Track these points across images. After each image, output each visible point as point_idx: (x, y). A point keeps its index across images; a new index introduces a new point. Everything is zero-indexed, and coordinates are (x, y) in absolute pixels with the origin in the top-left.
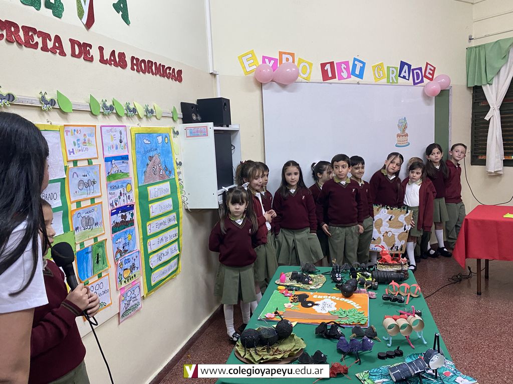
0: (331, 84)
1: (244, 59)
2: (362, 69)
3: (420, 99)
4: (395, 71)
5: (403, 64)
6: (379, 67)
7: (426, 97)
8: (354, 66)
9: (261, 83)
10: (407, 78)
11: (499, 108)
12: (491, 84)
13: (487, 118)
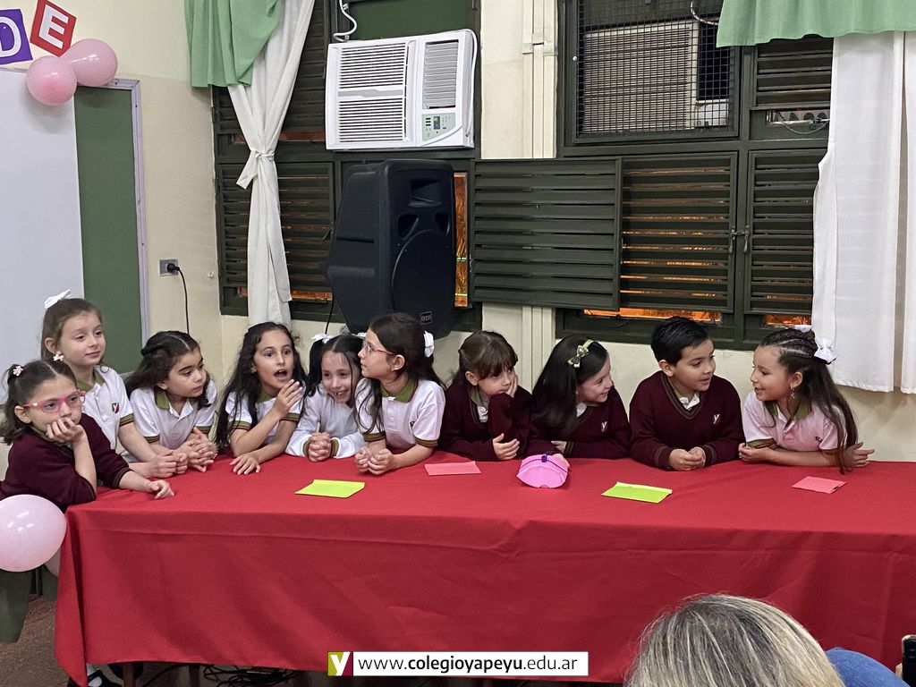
11: (271, 154)
12: (247, 86)
13: (243, 182)
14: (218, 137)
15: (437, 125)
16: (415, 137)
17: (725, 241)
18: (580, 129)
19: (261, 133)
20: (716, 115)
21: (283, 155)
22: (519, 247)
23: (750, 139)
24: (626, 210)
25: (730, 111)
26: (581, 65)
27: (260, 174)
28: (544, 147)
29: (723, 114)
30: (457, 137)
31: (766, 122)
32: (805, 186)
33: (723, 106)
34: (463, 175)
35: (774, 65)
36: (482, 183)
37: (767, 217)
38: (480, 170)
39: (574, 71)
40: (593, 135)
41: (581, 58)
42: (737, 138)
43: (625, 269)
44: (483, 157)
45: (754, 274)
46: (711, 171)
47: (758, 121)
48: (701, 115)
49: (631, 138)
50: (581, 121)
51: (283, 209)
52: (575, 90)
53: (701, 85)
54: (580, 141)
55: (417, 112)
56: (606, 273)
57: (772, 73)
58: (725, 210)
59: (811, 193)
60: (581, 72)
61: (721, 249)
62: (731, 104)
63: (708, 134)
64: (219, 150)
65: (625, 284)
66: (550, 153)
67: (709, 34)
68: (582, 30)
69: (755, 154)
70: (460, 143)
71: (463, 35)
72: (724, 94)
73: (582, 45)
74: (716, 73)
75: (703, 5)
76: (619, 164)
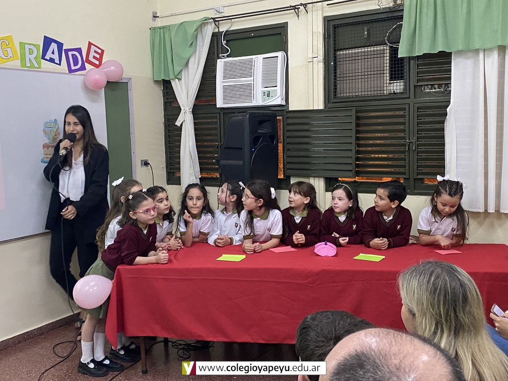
4: (35, 50)
5: (48, 41)
6: (4, 42)
10: (57, 61)
11: (191, 110)
12: (180, 79)
13: (178, 123)
14: (165, 103)
15: (268, 95)
16: (258, 101)
17: (404, 145)
18: (335, 95)
19: (186, 101)
20: (398, 88)
21: (196, 111)
22: (308, 150)
23: (415, 98)
24: (358, 132)
25: (405, 86)
26: (335, 67)
27: (186, 120)
28: (319, 105)
29: (402, 87)
30: (278, 100)
31: (422, 90)
33: (402, 84)
34: (280, 118)
35: (424, 65)
36: (290, 121)
37: (423, 134)
38: (289, 115)
39: (332, 69)
40: (341, 98)
41: (335, 63)
42: (409, 98)
43: (358, 159)
44: (290, 109)
45: (418, 160)
46: (397, 113)
47: (418, 90)
48: (392, 88)
49: (359, 99)
50: (335, 92)
51: (196, 135)
52: (333, 78)
53: (391, 75)
54: (335, 101)
55: (259, 89)
56: (350, 161)
57: (424, 68)
58: (404, 131)
59: (443, 122)
60: (335, 70)
61: (402, 149)
62: (405, 83)
63: (395, 96)
64: (166, 109)
65: (357, 166)
66: (321, 107)
67: (394, 51)
68: (335, 51)
69: (417, 105)
70: (280, 103)
71: (280, 54)
72: (402, 78)
73: (335, 57)
74: (398, 68)
75: (391, 38)
76: (354, 111)
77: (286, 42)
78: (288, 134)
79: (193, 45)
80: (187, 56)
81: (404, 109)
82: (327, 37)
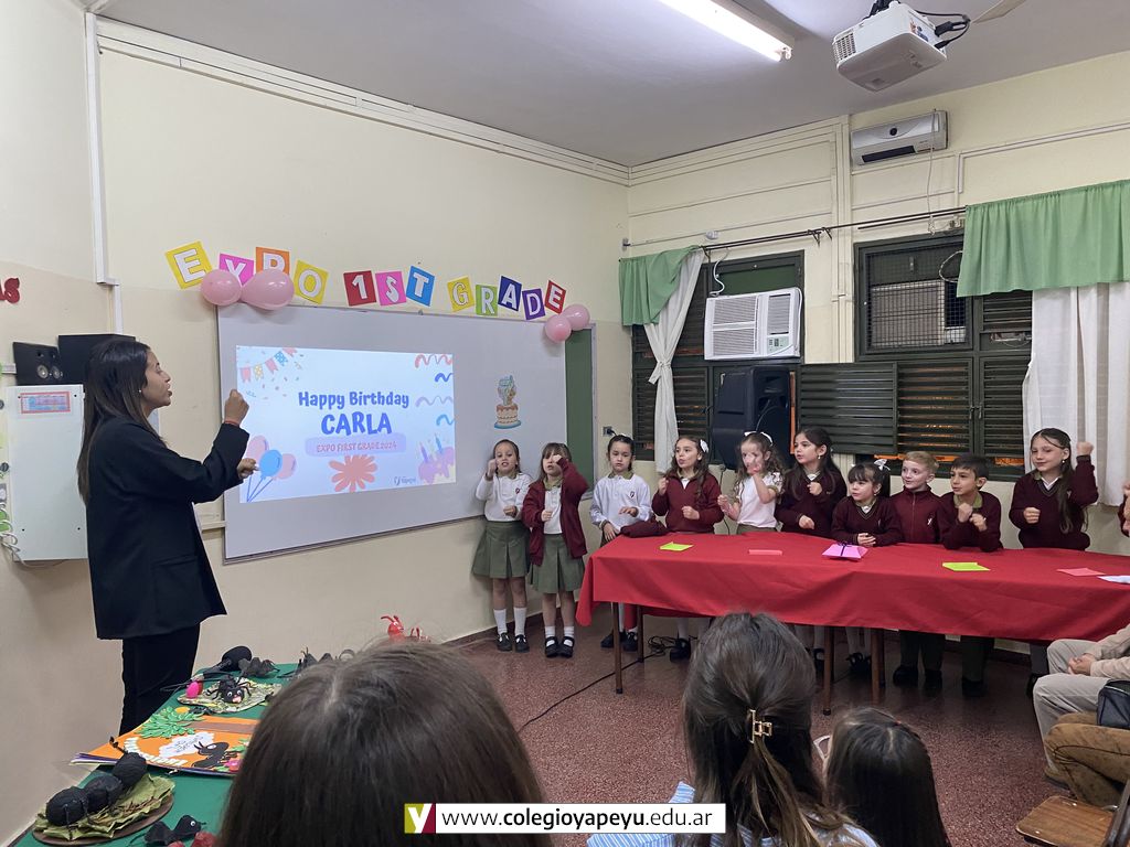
0: (365, 311)
1: (179, 259)
2: (428, 288)
3: (539, 345)
4: (492, 295)
5: (505, 282)
6: (461, 285)
7: (550, 341)
8: (413, 281)
9: (216, 306)
10: (514, 306)
11: (670, 363)
12: (656, 324)
13: (652, 380)
14: (635, 355)
15: (777, 344)
16: (762, 351)
17: (967, 412)
18: (869, 345)
19: (663, 352)
20: (958, 336)
21: (676, 364)
22: (831, 417)
23: (981, 349)
24: (900, 394)
25: (967, 333)
26: (870, 308)
27: (663, 376)
28: (848, 357)
29: (962, 335)
30: (789, 351)
31: (991, 340)
32: (1018, 378)
33: (962, 331)
34: (793, 373)
35: (994, 306)
36: (806, 378)
37: (994, 398)
38: (804, 370)
39: (865, 310)
40: (878, 348)
41: (869, 303)
42: (972, 349)
43: (901, 430)
44: (807, 362)
45: (986, 432)
46: (957, 369)
47: (985, 340)
48: (948, 336)
49: (902, 350)
50: (870, 341)
51: (675, 395)
52: (866, 322)
53: (947, 319)
54: (869, 352)
55: (763, 336)
56: (889, 432)
57: (993, 311)
58: (966, 393)
59: (1020, 383)
60: (870, 312)
61: (964, 417)
62: (967, 329)
63: (953, 348)
64: (635, 361)
65: (901, 439)
66: (850, 360)
67: (951, 289)
68: (870, 287)
69: (983, 360)
70: (792, 354)
71: (793, 291)
72: (962, 324)
73: (869, 295)
74: (956, 311)
75: (947, 271)
76: (895, 366)
77: (802, 276)
78: (803, 395)
79: (675, 280)
80: (667, 295)
81: (966, 364)
82: (857, 270)
